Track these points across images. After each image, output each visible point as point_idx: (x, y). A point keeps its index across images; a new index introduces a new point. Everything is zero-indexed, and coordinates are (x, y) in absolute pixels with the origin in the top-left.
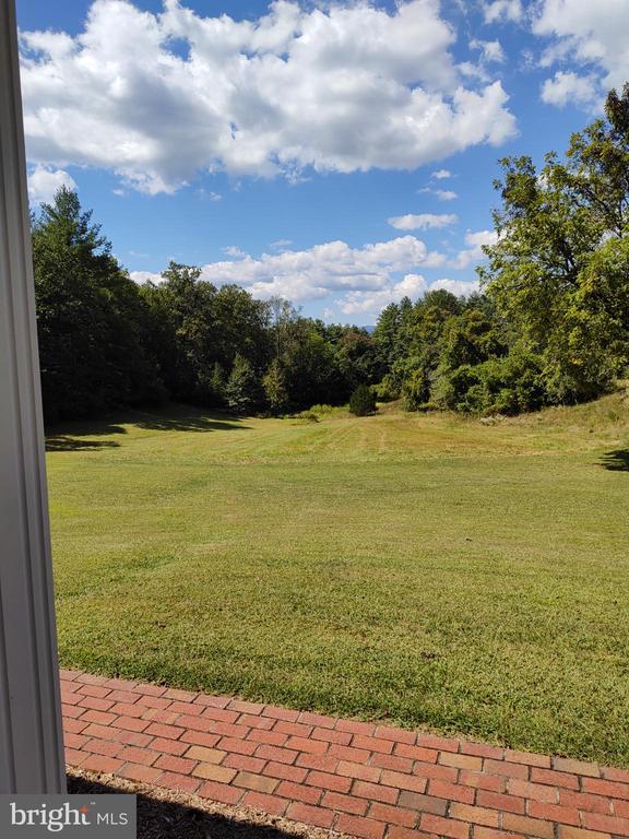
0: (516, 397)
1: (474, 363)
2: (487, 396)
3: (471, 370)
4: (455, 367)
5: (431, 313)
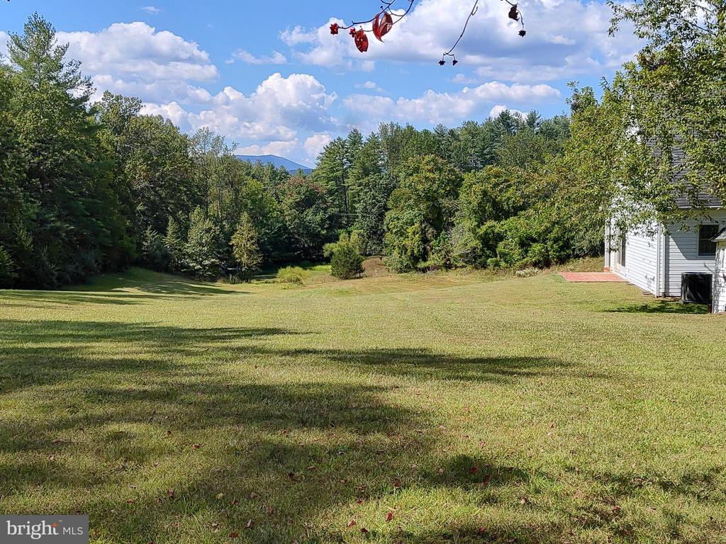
0: (547, 251)
1: (498, 219)
2: (517, 252)
3: (498, 227)
4: (481, 223)
5: (428, 163)
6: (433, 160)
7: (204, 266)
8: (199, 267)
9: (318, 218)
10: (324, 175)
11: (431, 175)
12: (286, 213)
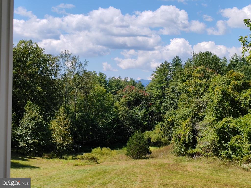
2: (246, 145)
3: (233, 122)
6: (203, 70)
7: (28, 144)
8: (25, 145)
9: (142, 113)
10: (155, 85)
11: (200, 81)
12: (120, 109)
